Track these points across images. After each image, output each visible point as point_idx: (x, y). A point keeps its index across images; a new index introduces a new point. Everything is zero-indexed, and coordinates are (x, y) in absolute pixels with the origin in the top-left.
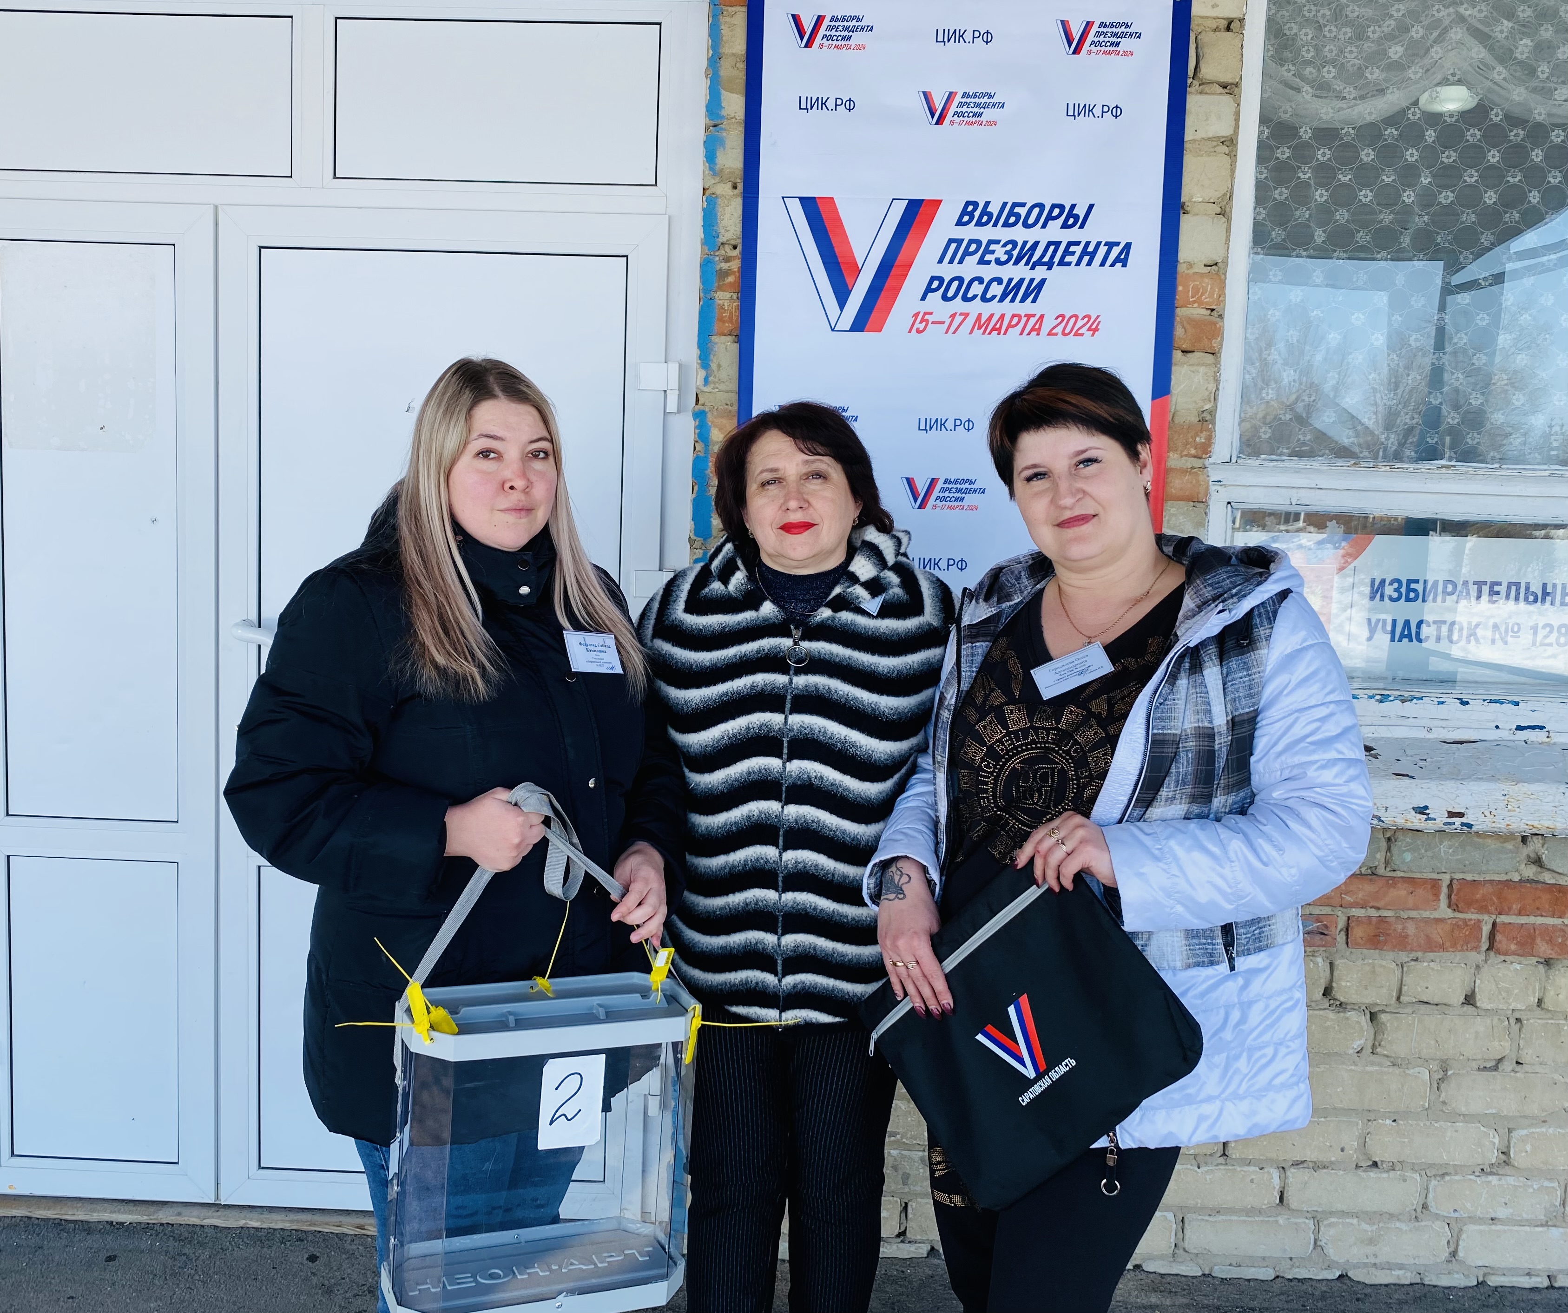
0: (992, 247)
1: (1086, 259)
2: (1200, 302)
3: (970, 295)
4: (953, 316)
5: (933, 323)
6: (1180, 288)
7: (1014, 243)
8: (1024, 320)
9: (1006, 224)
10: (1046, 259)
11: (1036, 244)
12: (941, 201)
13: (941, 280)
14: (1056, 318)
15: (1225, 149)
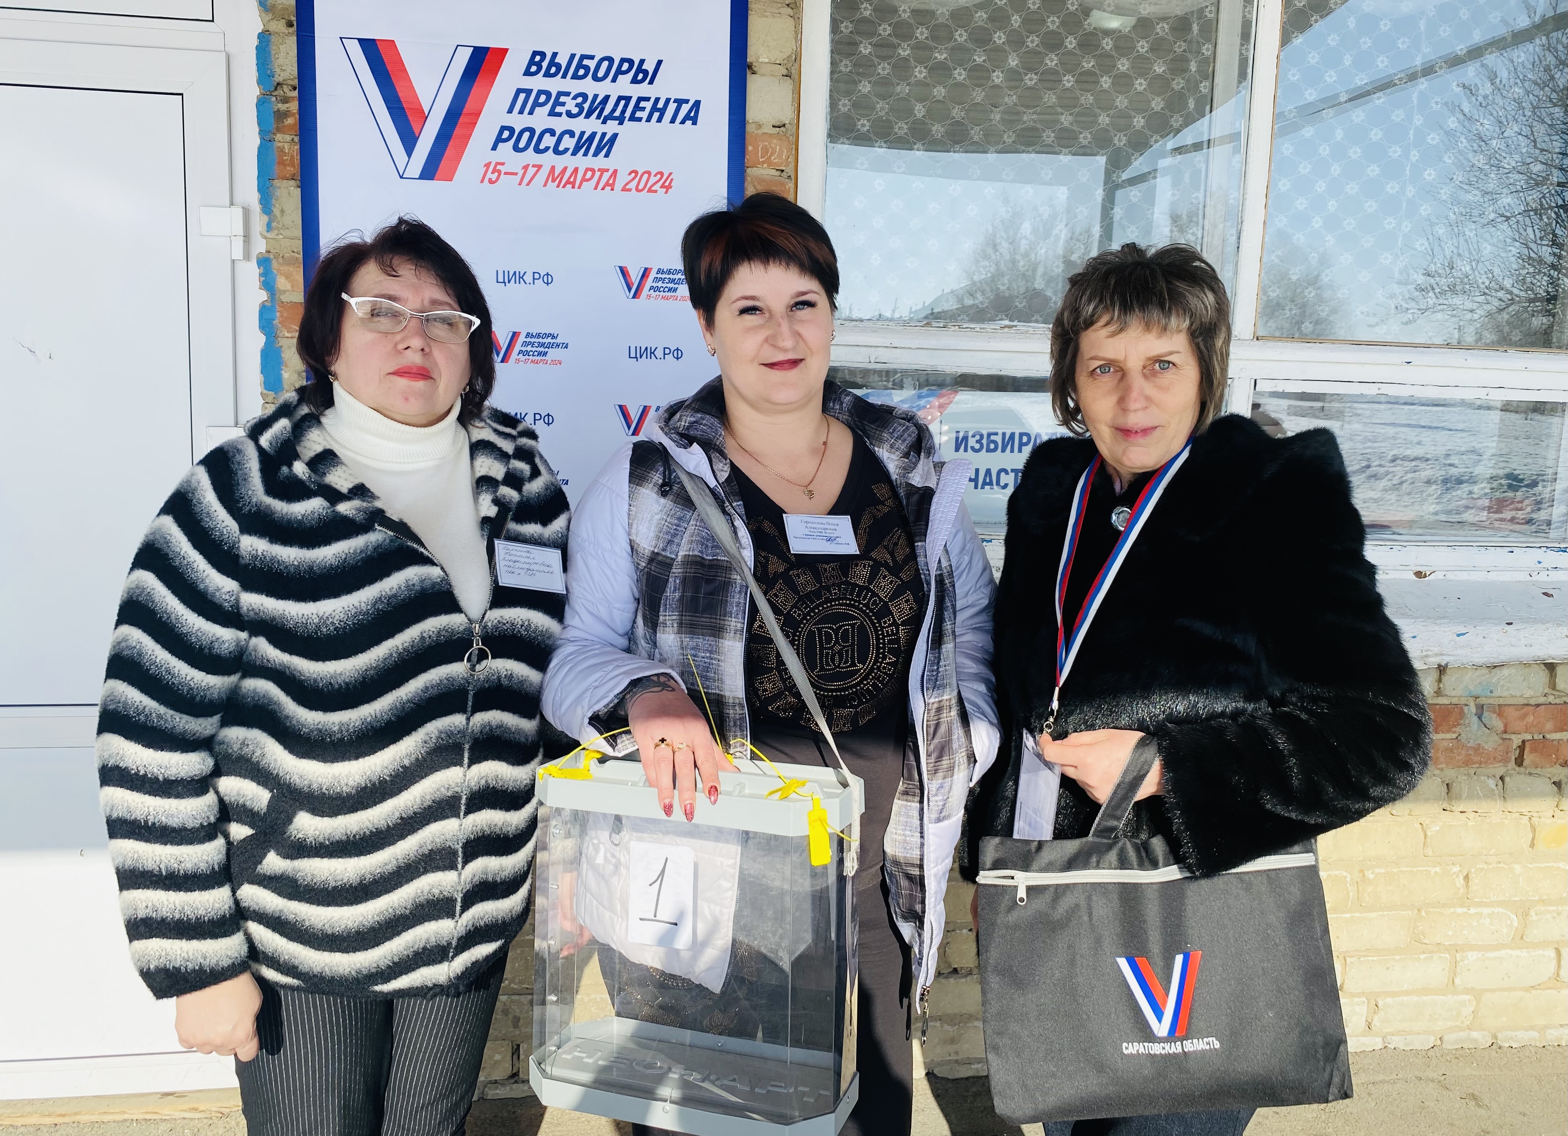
0: (562, 99)
1: (656, 115)
2: (768, 162)
3: (542, 147)
4: (526, 168)
5: (506, 173)
6: (750, 148)
7: (585, 96)
8: (598, 174)
9: (575, 77)
10: (617, 113)
11: (607, 98)
12: (507, 50)
13: (511, 130)
14: (630, 174)
15: (789, 11)
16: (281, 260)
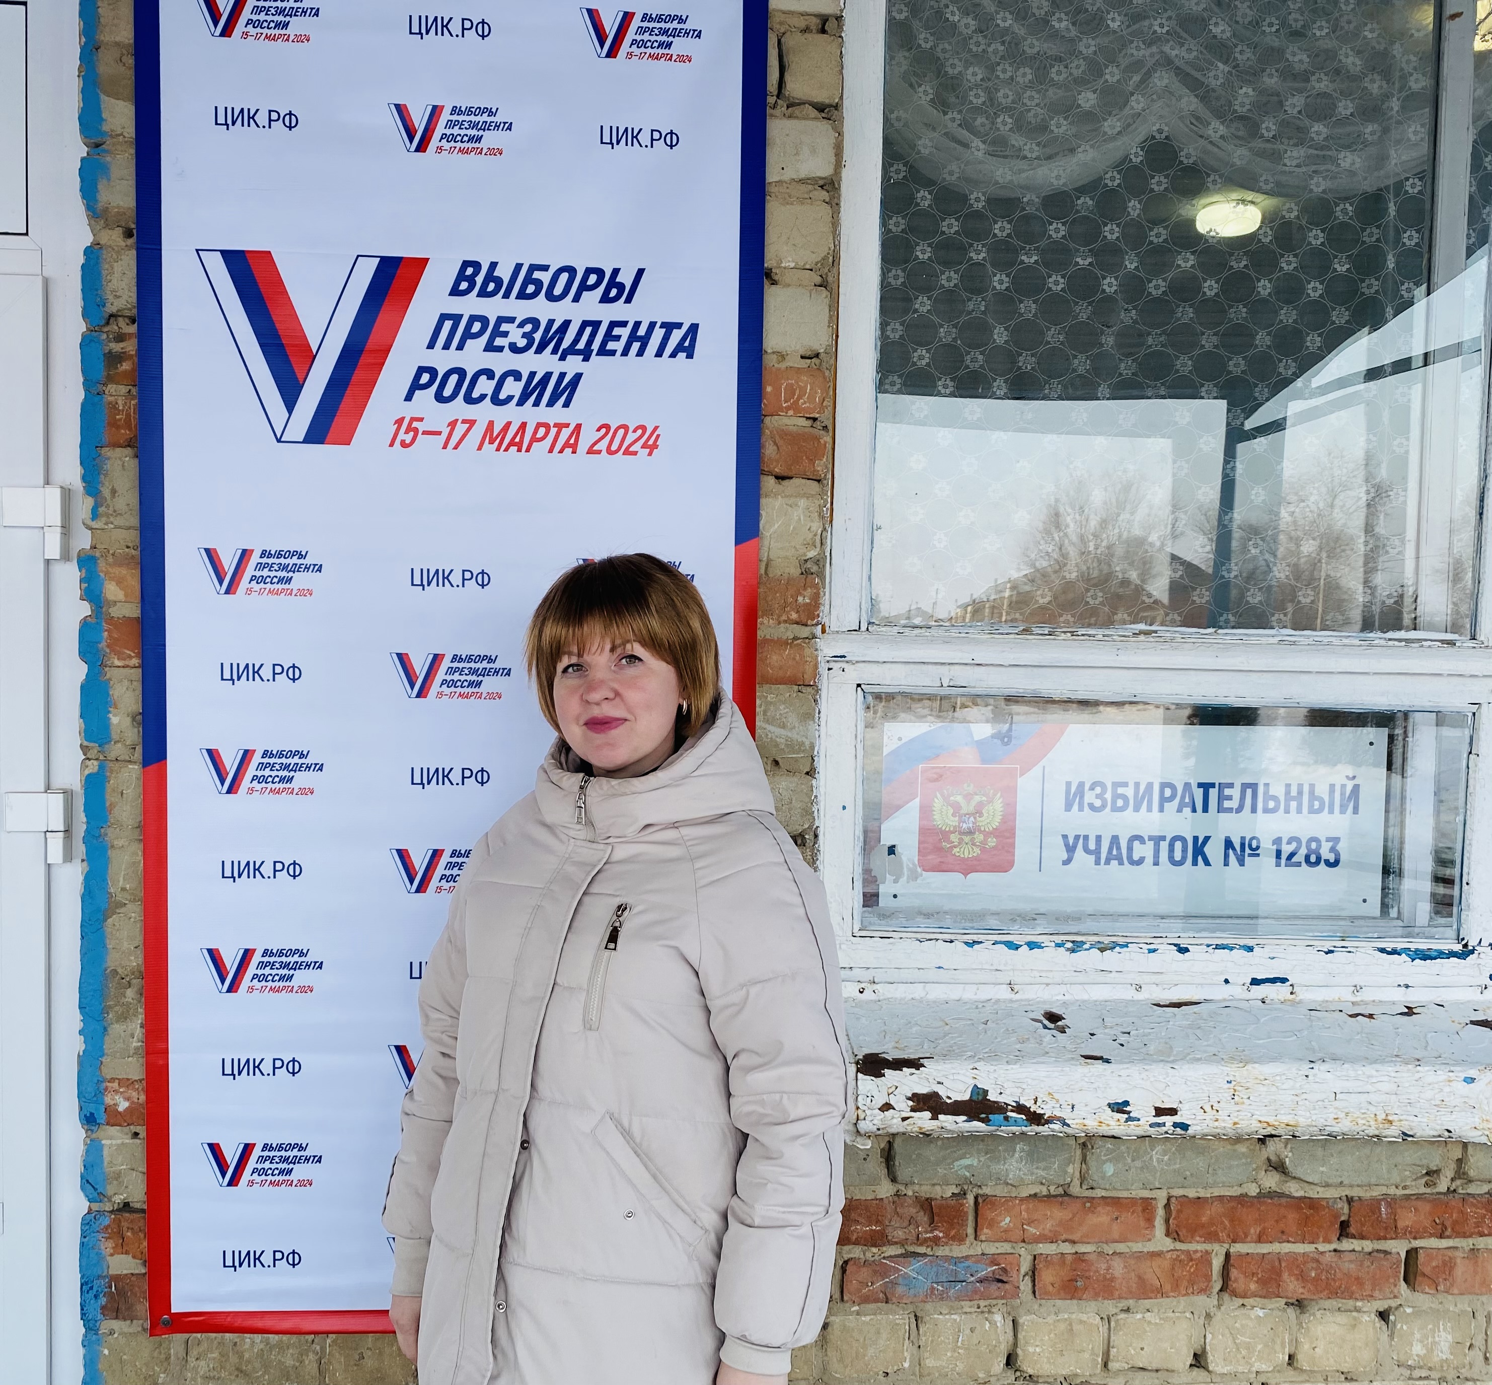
0: (504, 327)
1: (636, 346)
2: (795, 407)
3: (475, 394)
4: (453, 424)
5: (424, 433)
6: (769, 389)
7: (535, 322)
8: (554, 431)
9: (522, 295)
10: (581, 345)
11: (566, 324)
12: (426, 260)
13: (433, 372)
14: (599, 430)
15: (824, 195)
16: (110, 559)
